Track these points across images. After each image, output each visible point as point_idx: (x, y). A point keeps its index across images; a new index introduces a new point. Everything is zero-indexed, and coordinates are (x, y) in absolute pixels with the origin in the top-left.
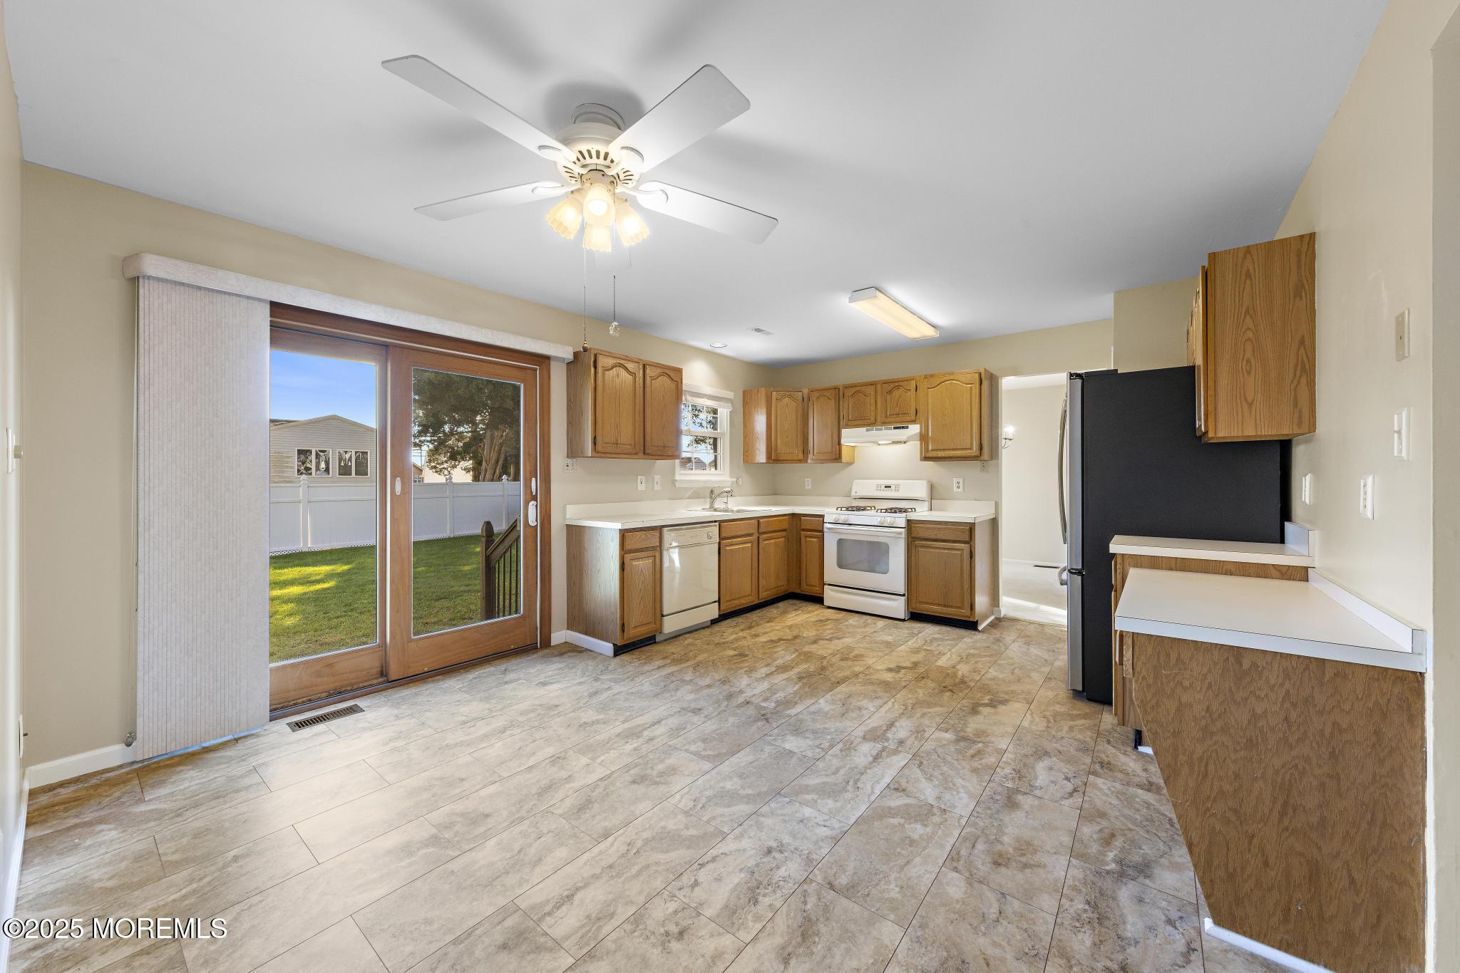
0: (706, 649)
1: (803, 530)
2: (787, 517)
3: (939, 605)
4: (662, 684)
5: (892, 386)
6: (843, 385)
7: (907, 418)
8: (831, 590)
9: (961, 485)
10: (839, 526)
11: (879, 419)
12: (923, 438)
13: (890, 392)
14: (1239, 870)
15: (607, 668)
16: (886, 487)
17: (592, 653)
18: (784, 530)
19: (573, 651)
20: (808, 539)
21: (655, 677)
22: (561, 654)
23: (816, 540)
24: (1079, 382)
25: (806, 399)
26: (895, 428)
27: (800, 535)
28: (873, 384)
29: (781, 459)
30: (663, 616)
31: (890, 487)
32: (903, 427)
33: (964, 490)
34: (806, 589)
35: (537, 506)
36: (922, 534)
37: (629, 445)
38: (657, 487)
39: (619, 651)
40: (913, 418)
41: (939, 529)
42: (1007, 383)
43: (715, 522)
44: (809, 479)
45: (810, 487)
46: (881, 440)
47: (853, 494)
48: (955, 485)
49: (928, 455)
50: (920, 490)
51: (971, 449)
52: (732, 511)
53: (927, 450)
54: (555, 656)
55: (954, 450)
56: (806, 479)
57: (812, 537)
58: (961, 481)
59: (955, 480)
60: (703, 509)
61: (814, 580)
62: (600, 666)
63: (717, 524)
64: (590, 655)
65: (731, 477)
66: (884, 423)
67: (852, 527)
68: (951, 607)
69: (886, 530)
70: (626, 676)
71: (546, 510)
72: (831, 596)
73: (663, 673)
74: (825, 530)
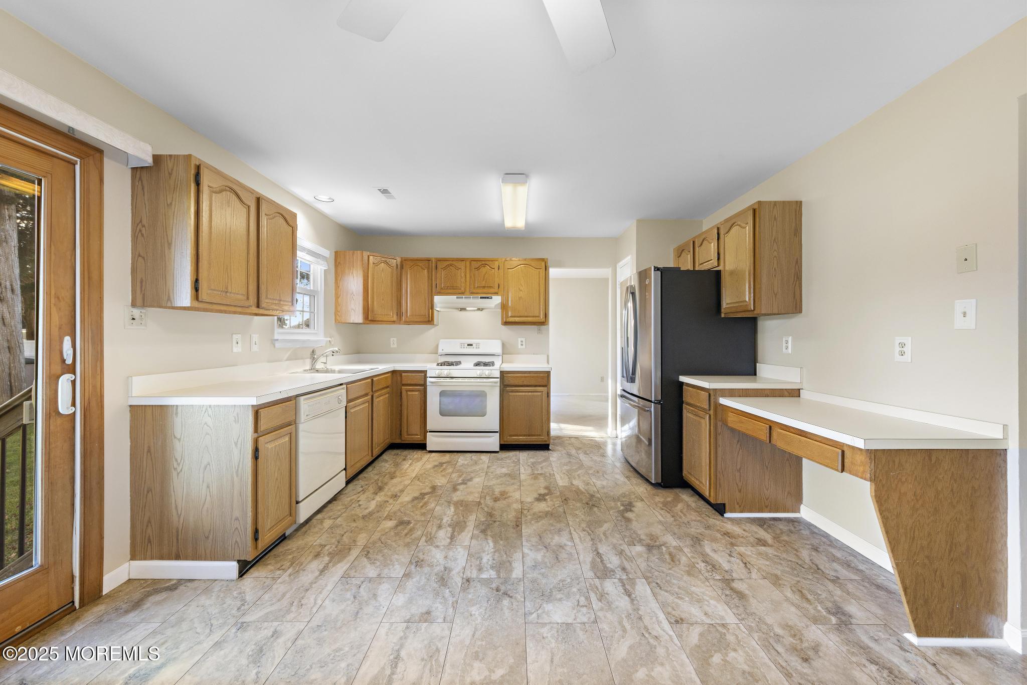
0: (357, 527)
1: (404, 385)
2: (389, 374)
3: (524, 435)
4: (349, 595)
5: (480, 263)
6: (435, 258)
7: (492, 290)
8: (433, 436)
9: (524, 343)
10: (442, 380)
11: (468, 290)
12: (504, 307)
13: (478, 268)
14: (930, 596)
15: (244, 602)
16: (468, 345)
17: (195, 584)
18: (387, 387)
19: (157, 591)
20: (409, 393)
21: (329, 587)
22: (137, 605)
23: (417, 393)
24: (659, 273)
25: (399, 267)
26: (481, 298)
27: (401, 389)
28: (462, 260)
29: (377, 319)
30: (297, 503)
31: (472, 345)
32: (488, 298)
33: (526, 347)
34: (407, 439)
35: (74, 383)
36: (512, 382)
37: (242, 294)
38: (255, 348)
39: (245, 568)
40: (496, 290)
41: (525, 377)
42: (553, 272)
43: (341, 384)
44: (395, 339)
45: (395, 346)
46: (469, 307)
47: (440, 351)
48: (520, 343)
49: (508, 320)
50: (495, 347)
51: (539, 317)
52: (333, 371)
53: (507, 317)
54: (127, 612)
55: (527, 317)
56: (392, 339)
57: (413, 391)
58: (524, 340)
59: (519, 340)
60: (305, 371)
61: (415, 428)
62: (229, 601)
63: (345, 386)
64: (195, 589)
65: (326, 336)
66: (472, 293)
67: (454, 380)
68: (534, 435)
69: (485, 380)
70: (285, 602)
71: (94, 387)
72: (432, 441)
73: (336, 578)
74: (428, 384)
